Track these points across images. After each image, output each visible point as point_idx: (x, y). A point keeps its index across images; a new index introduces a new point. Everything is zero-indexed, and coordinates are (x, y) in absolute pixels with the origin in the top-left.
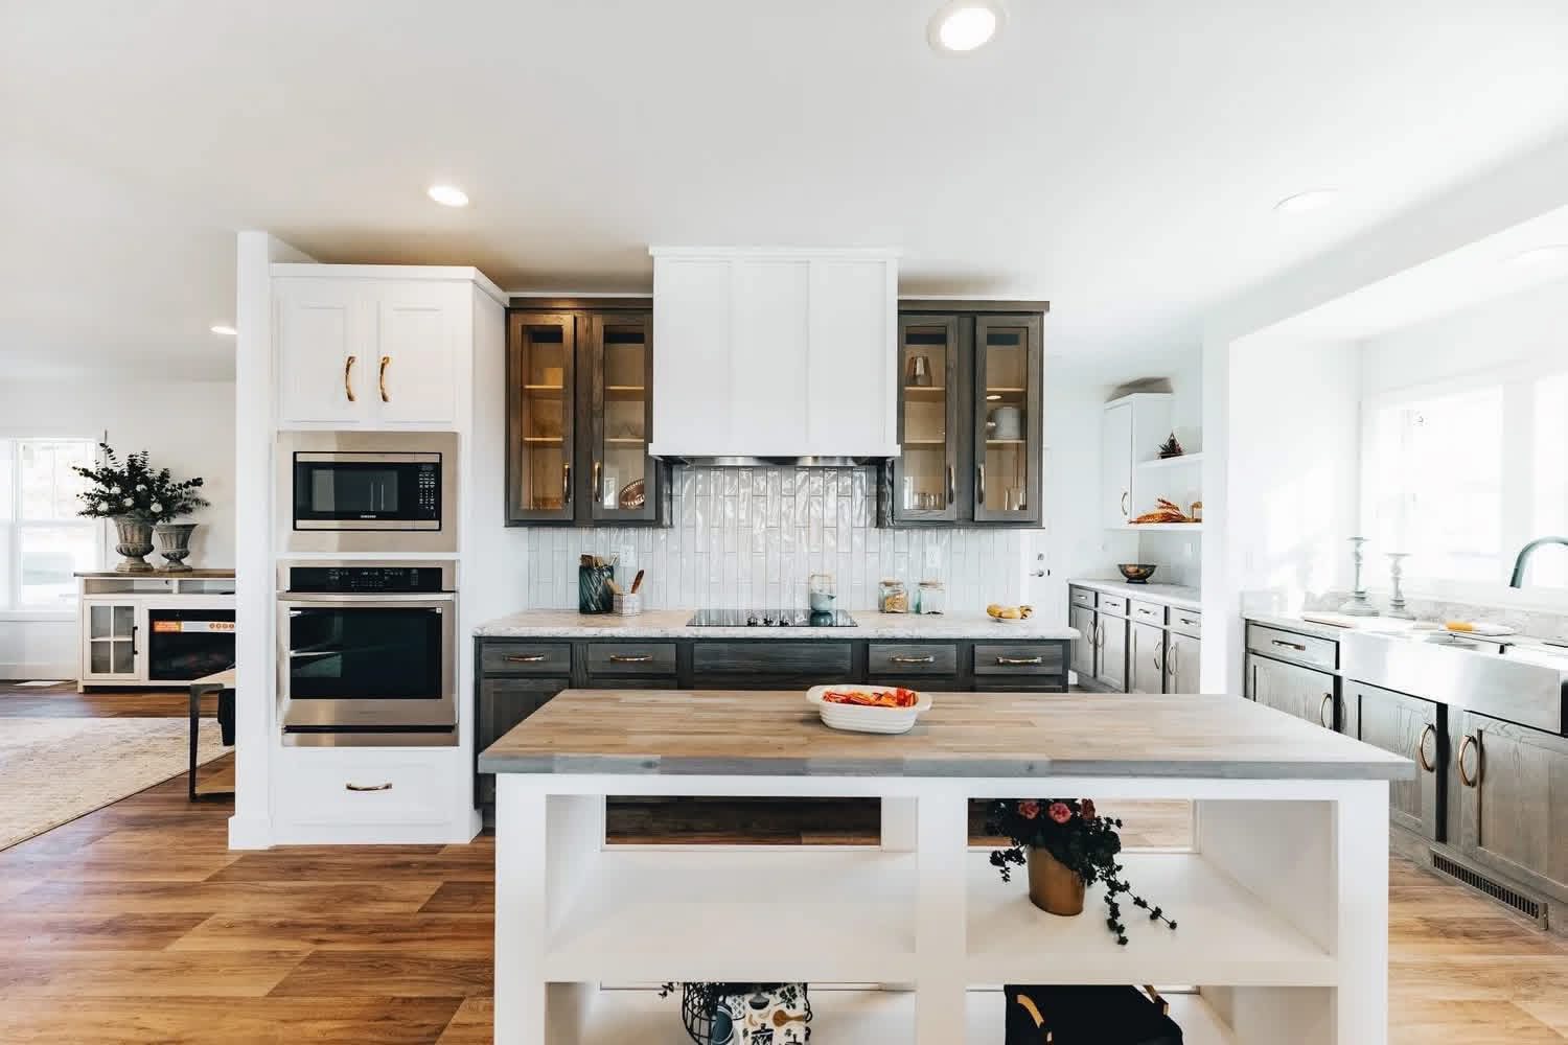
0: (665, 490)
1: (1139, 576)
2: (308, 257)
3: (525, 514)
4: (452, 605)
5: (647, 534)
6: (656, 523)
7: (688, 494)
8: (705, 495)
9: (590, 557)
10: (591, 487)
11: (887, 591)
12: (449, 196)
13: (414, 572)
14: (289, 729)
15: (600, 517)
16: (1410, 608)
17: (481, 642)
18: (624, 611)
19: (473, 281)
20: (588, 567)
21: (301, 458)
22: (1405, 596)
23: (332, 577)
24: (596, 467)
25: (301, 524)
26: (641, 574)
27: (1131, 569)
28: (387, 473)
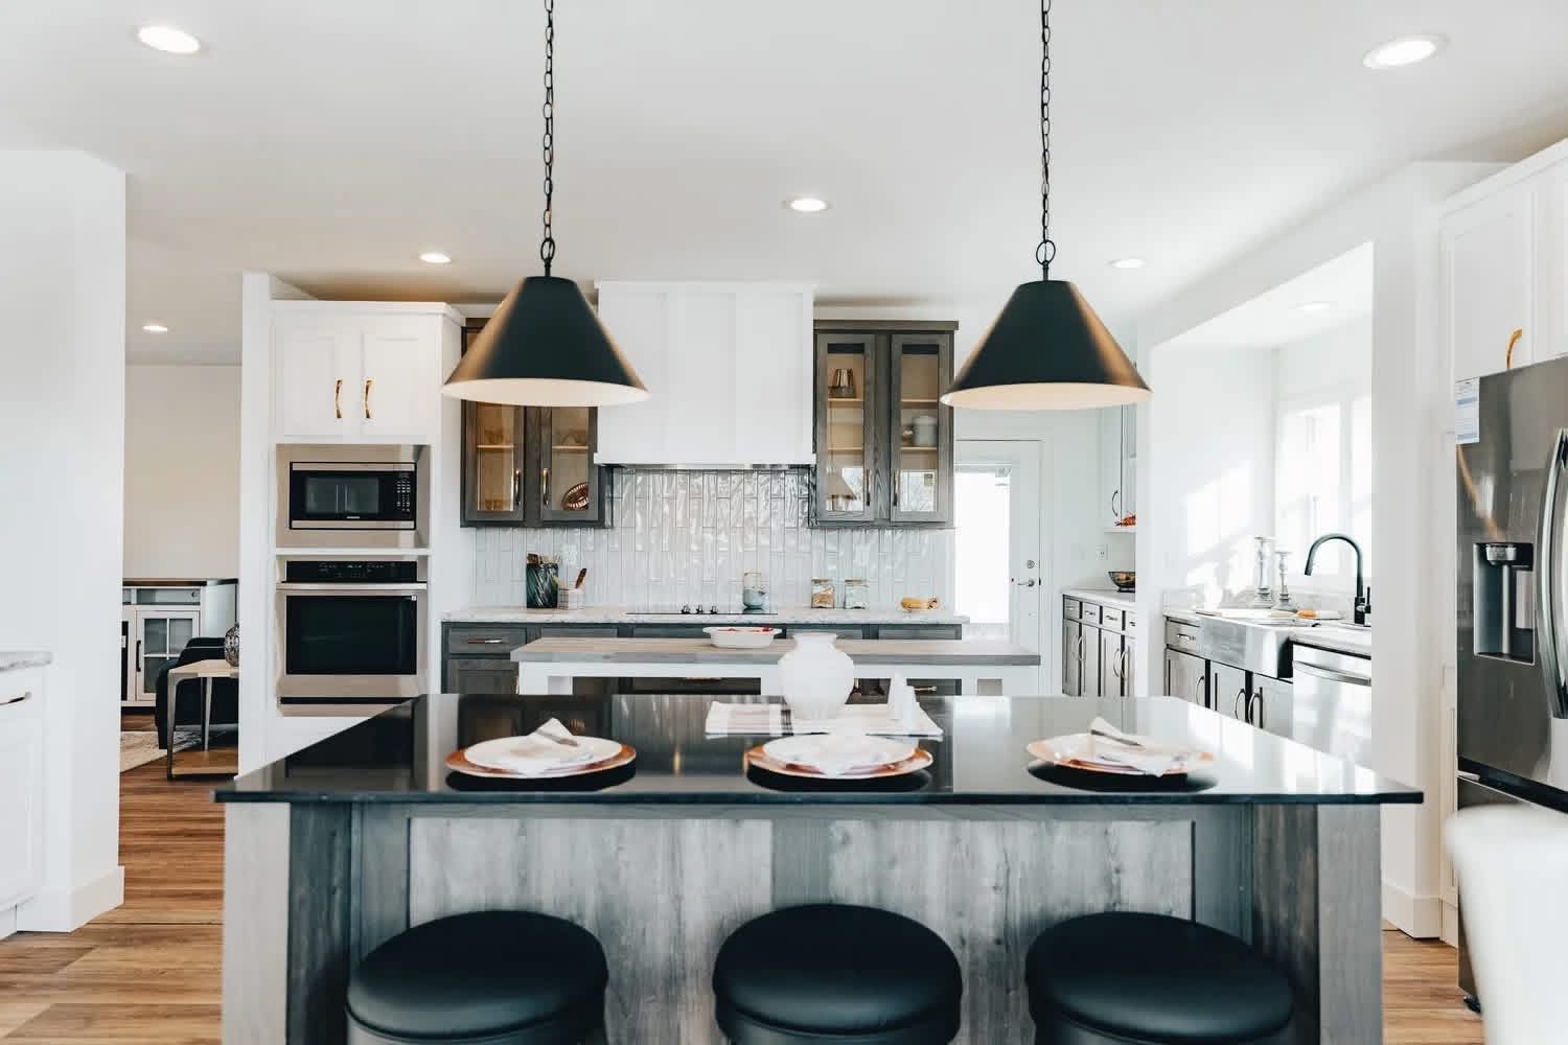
0: (607, 494)
1: (1125, 584)
2: (304, 295)
3: (478, 516)
4: (425, 593)
5: (590, 535)
6: (599, 524)
7: (628, 495)
8: (644, 497)
9: (536, 556)
10: (539, 491)
11: (818, 588)
12: (435, 258)
13: (393, 565)
14: (285, 701)
15: (548, 518)
17: (448, 627)
18: (569, 605)
19: (444, 315)
20: (534, 565)
21: (296, 468)
22: (1289, 591)
23: (323, 570)
24: (545, 472)
25: (296, 523)
26: (583, 572)
27: (1119, 577)
28: (370, 480)
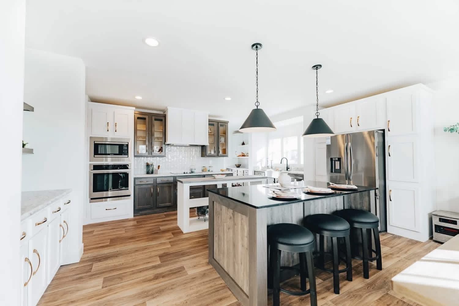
1: (239, 166)
4: (130, 171)
7: (167, 150)
8: (170, 151)
9: (148, 163)
10: (152, 149)
11: (204, 168)
12: (139, 98)
13: (122, 165)
14: (92, 199)
15: (154, 155)
16: (273, 168)
17: (134, 179)
19: (134, 110)
21: (95, 142)
23: (104, 167)
25: (95, 156)
26: (159, 166)
27: (237, 165)
28: (116, 146)
